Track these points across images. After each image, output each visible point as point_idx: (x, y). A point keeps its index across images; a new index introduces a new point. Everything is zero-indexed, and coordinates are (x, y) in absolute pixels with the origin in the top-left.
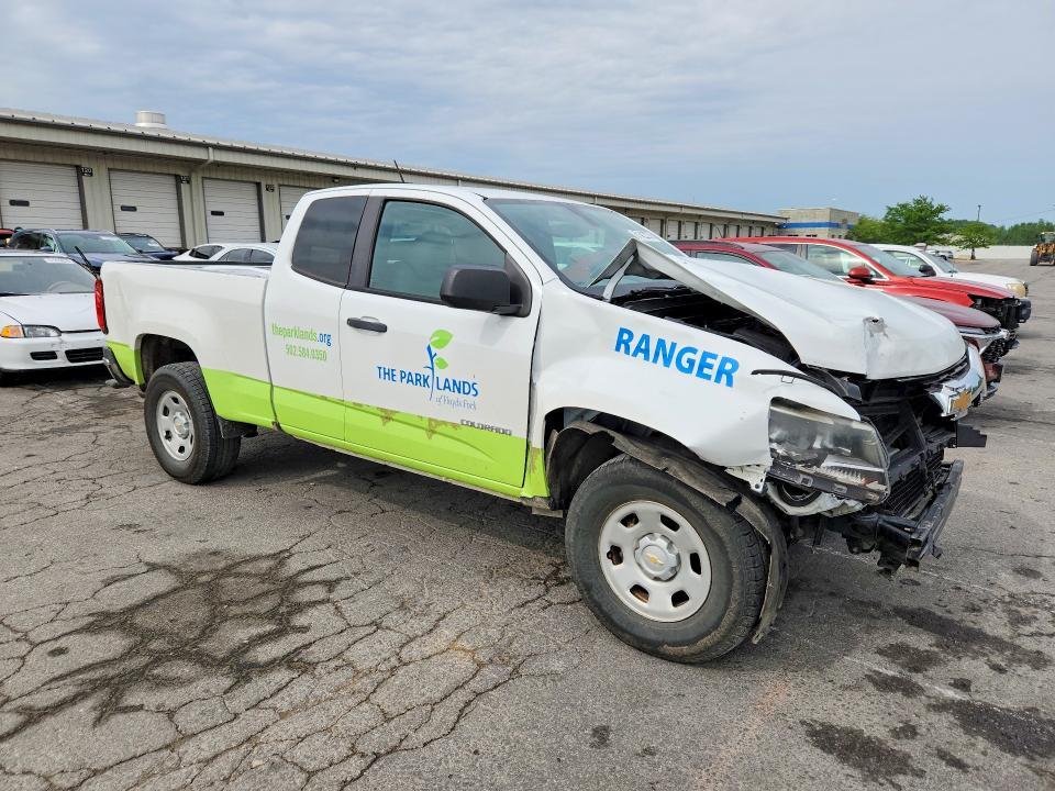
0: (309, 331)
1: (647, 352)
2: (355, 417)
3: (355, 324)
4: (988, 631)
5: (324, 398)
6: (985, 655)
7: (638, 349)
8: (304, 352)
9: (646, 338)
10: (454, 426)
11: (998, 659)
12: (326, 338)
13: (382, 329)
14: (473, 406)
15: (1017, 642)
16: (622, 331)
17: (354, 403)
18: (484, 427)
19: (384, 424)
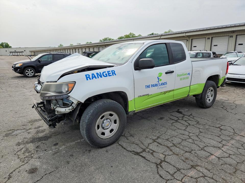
4: (31, 144)
6: (29, 139)
11: (26, 140)
15: (24, 145)
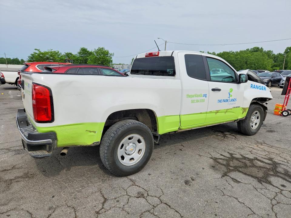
0: (200, 94)
1: (255, 87)
2: (209, 115)
3: (214, 90)
5: (201, 113)
7: (254, 87)
8: (197, 101)
9: (254, 85)
10: (231, 109)
12: (205, 96)
13: (219, 90)
14: (235, 104)
16: (252, 85)
17: (210, 112)
18: (236, 107)
19: (216, 114)
